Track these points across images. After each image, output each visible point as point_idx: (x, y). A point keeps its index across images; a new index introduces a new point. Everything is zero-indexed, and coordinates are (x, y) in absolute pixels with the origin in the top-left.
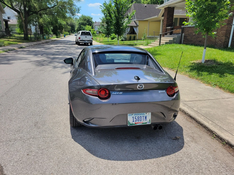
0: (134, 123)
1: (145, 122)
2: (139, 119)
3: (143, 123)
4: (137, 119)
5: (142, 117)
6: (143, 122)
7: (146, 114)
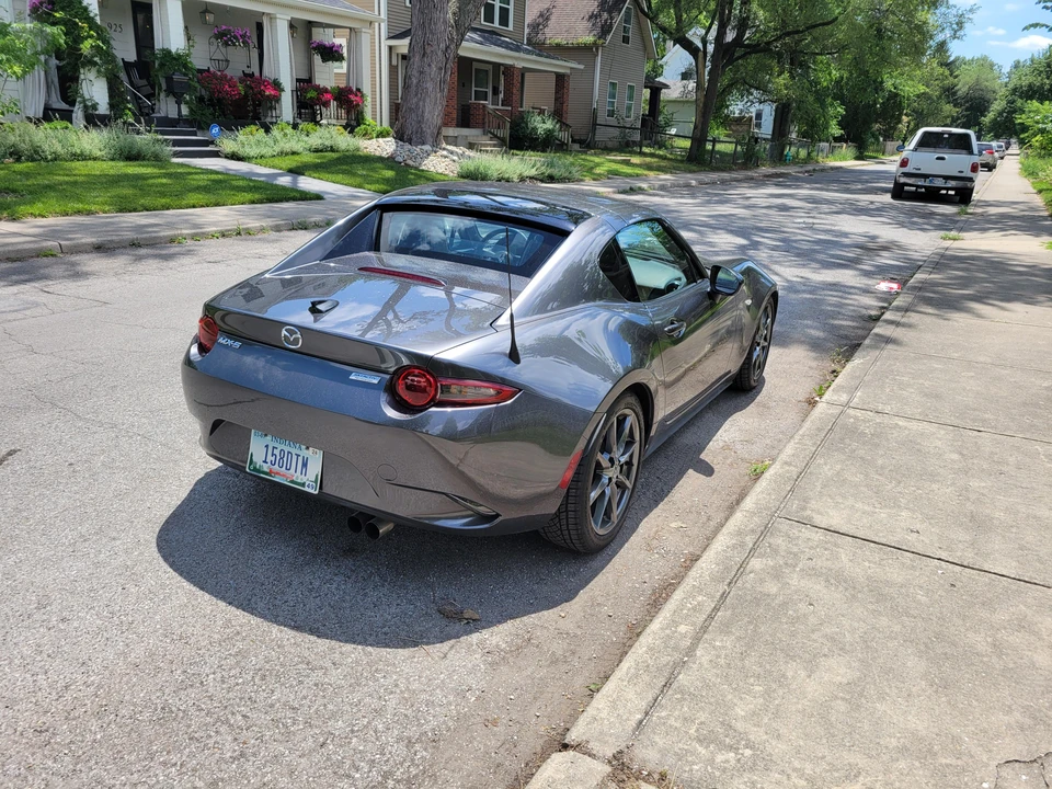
0: (266, 468)
1: (300, 478)
2: (285, 459)
3: (292, 482)
4: (278, 458)
5: (295, 457)
6: (294, 478)
7: (307, 448)
